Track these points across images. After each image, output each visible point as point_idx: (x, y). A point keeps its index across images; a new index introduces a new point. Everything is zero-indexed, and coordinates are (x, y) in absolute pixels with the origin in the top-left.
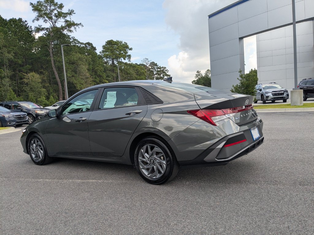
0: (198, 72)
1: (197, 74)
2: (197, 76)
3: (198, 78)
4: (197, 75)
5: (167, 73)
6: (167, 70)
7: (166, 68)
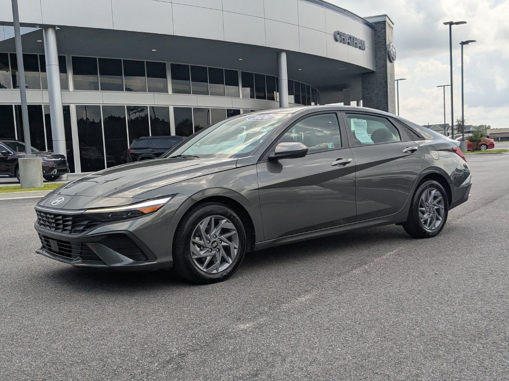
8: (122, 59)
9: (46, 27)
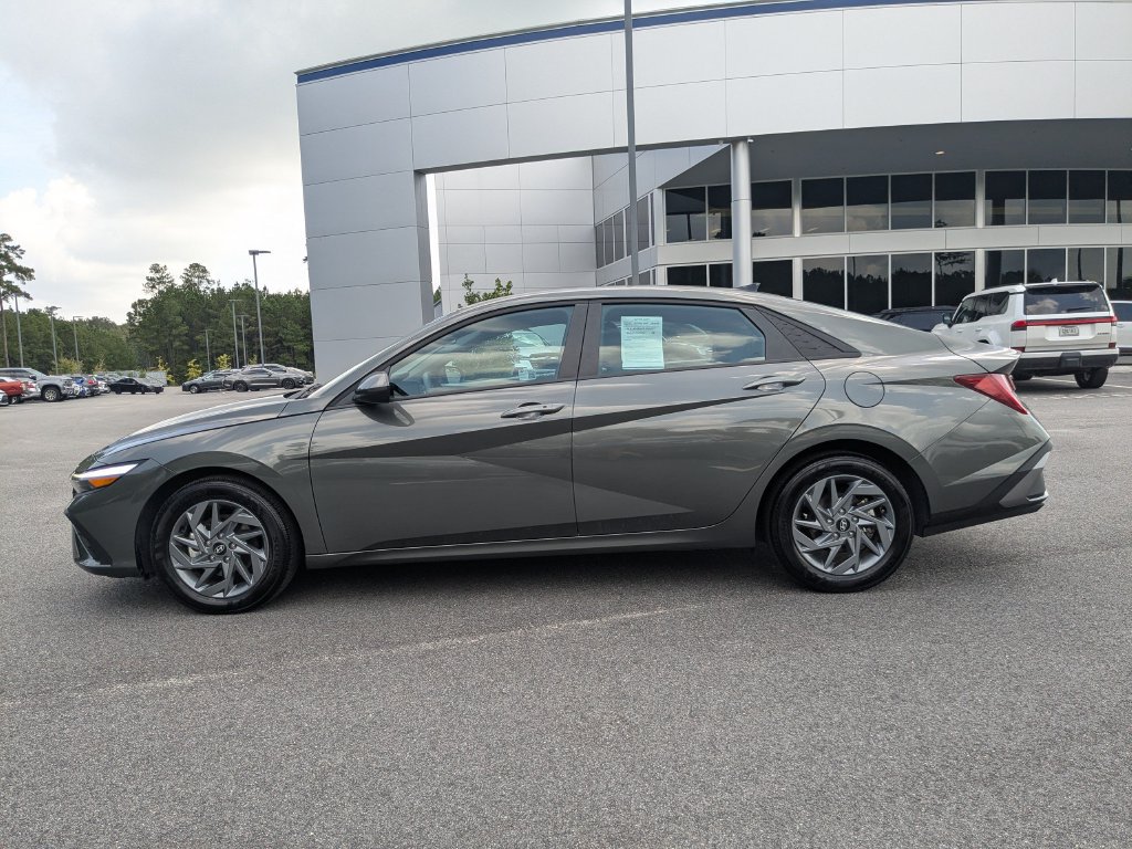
0: (155, 269)
1: (152, 275)
2: (152, 283)
3: (156, 291)
4: (152, 279)
5: (18, 262)
6: (14, 248)
7: (9, 239)
8: (890, 175)
9: (735, 141)
